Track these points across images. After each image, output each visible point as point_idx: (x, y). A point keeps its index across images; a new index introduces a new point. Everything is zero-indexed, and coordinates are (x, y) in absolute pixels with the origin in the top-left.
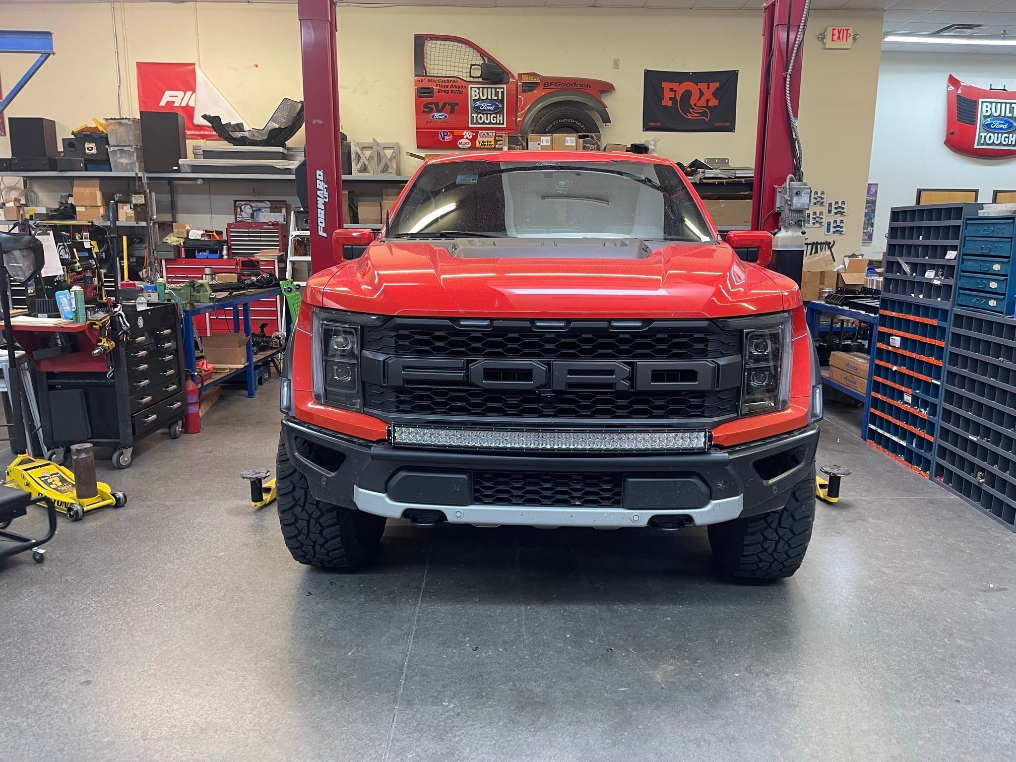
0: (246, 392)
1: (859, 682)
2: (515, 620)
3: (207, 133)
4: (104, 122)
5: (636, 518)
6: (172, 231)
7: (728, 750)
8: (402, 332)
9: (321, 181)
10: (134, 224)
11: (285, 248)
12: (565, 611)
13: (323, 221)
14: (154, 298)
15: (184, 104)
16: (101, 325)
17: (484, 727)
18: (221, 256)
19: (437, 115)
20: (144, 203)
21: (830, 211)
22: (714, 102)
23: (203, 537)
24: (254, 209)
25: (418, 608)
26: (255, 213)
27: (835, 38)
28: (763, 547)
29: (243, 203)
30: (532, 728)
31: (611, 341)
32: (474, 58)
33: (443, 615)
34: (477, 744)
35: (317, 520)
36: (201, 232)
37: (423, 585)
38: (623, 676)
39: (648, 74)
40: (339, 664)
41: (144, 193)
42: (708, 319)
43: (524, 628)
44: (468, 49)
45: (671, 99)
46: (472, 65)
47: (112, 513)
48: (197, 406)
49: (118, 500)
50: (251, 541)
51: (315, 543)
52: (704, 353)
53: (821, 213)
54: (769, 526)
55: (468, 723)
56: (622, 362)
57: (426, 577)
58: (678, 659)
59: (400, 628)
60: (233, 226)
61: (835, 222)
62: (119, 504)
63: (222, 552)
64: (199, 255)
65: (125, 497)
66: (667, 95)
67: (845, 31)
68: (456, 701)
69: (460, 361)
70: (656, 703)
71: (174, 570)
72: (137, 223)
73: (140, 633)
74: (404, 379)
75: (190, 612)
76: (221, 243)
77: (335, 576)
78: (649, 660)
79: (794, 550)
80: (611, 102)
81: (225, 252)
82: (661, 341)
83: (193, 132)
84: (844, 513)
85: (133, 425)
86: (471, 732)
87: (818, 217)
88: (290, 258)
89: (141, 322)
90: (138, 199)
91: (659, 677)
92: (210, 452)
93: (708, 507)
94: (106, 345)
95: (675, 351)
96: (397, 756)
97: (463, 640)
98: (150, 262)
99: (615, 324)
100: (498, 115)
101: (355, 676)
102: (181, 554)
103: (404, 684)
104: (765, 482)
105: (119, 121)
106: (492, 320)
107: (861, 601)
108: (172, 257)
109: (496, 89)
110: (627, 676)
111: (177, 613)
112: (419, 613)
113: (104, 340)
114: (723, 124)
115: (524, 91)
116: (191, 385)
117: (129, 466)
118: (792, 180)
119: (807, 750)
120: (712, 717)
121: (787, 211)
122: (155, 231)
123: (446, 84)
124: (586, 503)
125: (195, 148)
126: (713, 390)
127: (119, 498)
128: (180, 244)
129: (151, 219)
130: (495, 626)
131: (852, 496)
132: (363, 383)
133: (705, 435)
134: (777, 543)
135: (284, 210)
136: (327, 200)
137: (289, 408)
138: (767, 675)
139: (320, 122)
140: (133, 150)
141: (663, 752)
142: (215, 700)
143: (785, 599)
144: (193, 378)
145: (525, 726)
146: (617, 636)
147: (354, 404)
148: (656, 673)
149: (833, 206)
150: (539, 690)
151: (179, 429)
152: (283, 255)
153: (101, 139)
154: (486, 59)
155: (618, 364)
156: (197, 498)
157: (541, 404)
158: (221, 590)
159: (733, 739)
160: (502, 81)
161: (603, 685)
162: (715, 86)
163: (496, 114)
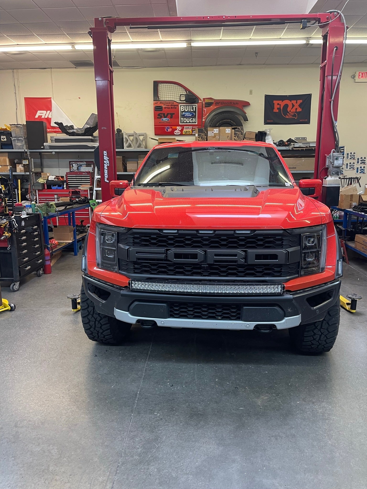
0: (73, 253)
1: (359, 407)
2: (192, 371)
3: (57, 130)
4: (10, 126)
5: (248, 326)
6: (41, 177)
7: (291, 441)
8: (136, 236)
9: (106, 156)
10: (23, 173)
11: (93, 184)
12: (216, 367)
13: (107, 175)
14: (30, 211)
15: (46, 117)
16: (4, 226)
17: (173, 426)
18: (63, 188)
19: (164, 119)
20: (28, 164)
21: (358, 162)
22: (299, 110)
23: (49, 326)
24: (78, 165)
25: (146, 364)
26: (79, 167)
27: (360, 77)
28: (313, 338)
29: (73, 163)
30: (196, 427)
31: (235, 240)
32: (182, 91)
33: (157, 368)
34: (169, 435)
35: (99, 321)
36: (54, 177)
37: (149, 353)
38: (242, 402)
39: (267, 97)
40: (107, 392)
41: (28, 159)
42: (283, 230)
43: (196, 376)
44: (179, 87)
45: (278, 109)
46: (181, 95)
47: (8, 313)
48: (50, 261)
49: (11, 307)
50: (70, 329)
51: (98, 332)
52: (281, 246)
53: (354, 163)
54: (316, 328)
55: (166, 424)
56: (241, 250)
57: (151, 348)
58: (270, 393)
59: (137, 374)
60: (69, 174)
61: (361, 167)
62: (12, 309)
63: (57, 334)
64: (54, 188)
65: (15, 306)
66: (276, 106)
67: (365, 74)
68: (161, 412)
69: (163, 250)
70: (257, 416)
71: (35, 342)
72: (25, 173)
73: (17, 374)
74: (137, 258)
75: (40, 364)
76: (63, 182)
77: (108, 347)
78: (256, 393)
79: (328, 340)
80: (248, 111)
81: (65, 186)
82: (259, 240)
83: (50, 130)
84: (358, 318)
85: (20, 271)
86: (166, 429)
87: (352, 165)
88: (95, 189)
89: (23, 223)
90: (26, 162)
91: (259, 402)
92: (55, 283)
93: (283, 321)
94: (7, 235)
95: (267, 245)
96: (131, 439)
97: (166, 381)
98: (31, 191)
99: (237, 232)
100: (193, 119)
101: (114, 398)
102: (39, 334)
103: (137, 403)
104: (312, 308)
105: (17, 126)
106: (178, 230)
107: (364, 365)
108: (41, 189)
109: (192, 106)
110: (244, 402)
111: (35, 364)
112: (146, 367)
113: (6, 233)
114: (304, 120)
115: (206, 107)
116: (47, 252)
117: (18, 290)
118: (334, 152)
119: (330, 442)
120: (284, 424)
121: (331, 167)
122: (33, 177)
123: (169, 104)
124: (224, 318)
125: (51, 137)
126: (286, 264)
127: (12, 307)
128: (45, 182)
129: (31, 171)
130: (182, 374)
131: (363, 309)
132: (119, 259)
133: (281, 286)
134: (320, 336)
135: (92, 166)
136: (109, 165)
137: (85, 270)
138: (313, 403)
139: (105, 128)
140: (23, 139)
141: (259, 442)
142: (49, 408)
143: (325, 363)
144: (48, 248)
145: (193, 426)
146: (241, 381)
147: (114, 269)
148: (258, 401)
149: (360, 160)
150: (201, 407)
151: (41, 272)
152: (92, 187)
153: (8, 134)
154: (188, 92)
155: (239, 251)
156: (47, 306)
157: (202, 270)
158: (55, 353)
159: (294, 436)
160: (195, 102)
161: (232, 406)
162: (300, 102)
163: (192, 118)
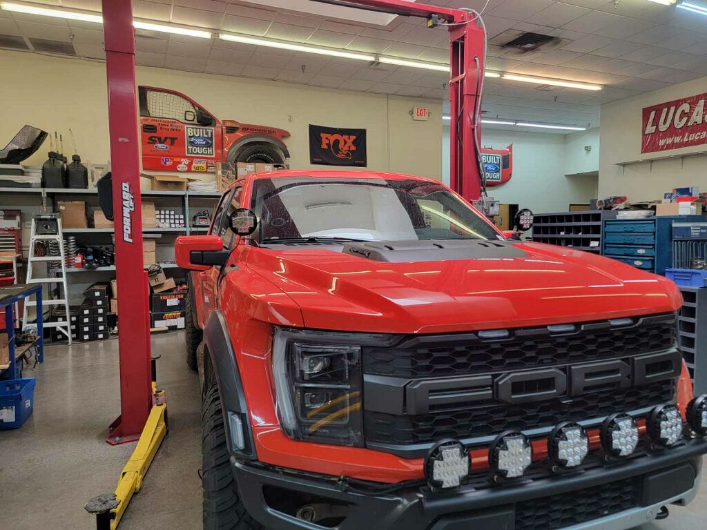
5: (650, 515)
8: (422, 351)
9: (127, 192)
13: (129, 228)
19: (160, 146)
22: (353, 148)
27: (419, 114)
31: (609, 339)
32: (188, 107)
39: (312, 128)
44: (182, 100)
45: (327, 144)
46: (186, 112)
66: (324, 142)
67: (424, 110)
69: (485, 377)
80: (289, 144)
82: (643, 335)
88: (31, 259)
99: (613, 323)
100: (209, 148)
106: (512, 330)
109: (206, 129)
114: (359, 162)
115: (227, 132)
123: (167, 123)
124: (611, 510)
136: (133, 209)
137: (246, 450)
139: (126, 140)
147: (349, 438)
154: (197, 109)
155: (621, 362)
160: (211, 124)
162: (353, 138)
163: (207, 147)
